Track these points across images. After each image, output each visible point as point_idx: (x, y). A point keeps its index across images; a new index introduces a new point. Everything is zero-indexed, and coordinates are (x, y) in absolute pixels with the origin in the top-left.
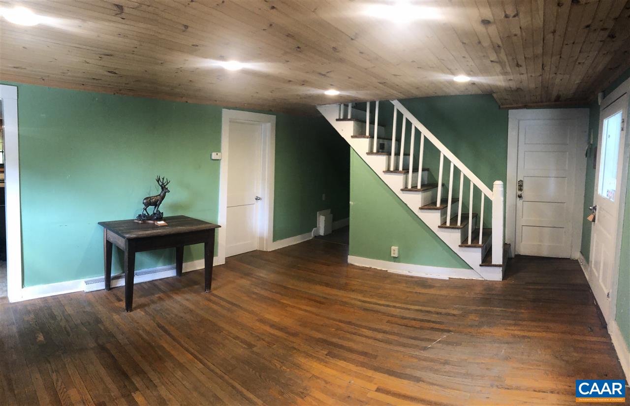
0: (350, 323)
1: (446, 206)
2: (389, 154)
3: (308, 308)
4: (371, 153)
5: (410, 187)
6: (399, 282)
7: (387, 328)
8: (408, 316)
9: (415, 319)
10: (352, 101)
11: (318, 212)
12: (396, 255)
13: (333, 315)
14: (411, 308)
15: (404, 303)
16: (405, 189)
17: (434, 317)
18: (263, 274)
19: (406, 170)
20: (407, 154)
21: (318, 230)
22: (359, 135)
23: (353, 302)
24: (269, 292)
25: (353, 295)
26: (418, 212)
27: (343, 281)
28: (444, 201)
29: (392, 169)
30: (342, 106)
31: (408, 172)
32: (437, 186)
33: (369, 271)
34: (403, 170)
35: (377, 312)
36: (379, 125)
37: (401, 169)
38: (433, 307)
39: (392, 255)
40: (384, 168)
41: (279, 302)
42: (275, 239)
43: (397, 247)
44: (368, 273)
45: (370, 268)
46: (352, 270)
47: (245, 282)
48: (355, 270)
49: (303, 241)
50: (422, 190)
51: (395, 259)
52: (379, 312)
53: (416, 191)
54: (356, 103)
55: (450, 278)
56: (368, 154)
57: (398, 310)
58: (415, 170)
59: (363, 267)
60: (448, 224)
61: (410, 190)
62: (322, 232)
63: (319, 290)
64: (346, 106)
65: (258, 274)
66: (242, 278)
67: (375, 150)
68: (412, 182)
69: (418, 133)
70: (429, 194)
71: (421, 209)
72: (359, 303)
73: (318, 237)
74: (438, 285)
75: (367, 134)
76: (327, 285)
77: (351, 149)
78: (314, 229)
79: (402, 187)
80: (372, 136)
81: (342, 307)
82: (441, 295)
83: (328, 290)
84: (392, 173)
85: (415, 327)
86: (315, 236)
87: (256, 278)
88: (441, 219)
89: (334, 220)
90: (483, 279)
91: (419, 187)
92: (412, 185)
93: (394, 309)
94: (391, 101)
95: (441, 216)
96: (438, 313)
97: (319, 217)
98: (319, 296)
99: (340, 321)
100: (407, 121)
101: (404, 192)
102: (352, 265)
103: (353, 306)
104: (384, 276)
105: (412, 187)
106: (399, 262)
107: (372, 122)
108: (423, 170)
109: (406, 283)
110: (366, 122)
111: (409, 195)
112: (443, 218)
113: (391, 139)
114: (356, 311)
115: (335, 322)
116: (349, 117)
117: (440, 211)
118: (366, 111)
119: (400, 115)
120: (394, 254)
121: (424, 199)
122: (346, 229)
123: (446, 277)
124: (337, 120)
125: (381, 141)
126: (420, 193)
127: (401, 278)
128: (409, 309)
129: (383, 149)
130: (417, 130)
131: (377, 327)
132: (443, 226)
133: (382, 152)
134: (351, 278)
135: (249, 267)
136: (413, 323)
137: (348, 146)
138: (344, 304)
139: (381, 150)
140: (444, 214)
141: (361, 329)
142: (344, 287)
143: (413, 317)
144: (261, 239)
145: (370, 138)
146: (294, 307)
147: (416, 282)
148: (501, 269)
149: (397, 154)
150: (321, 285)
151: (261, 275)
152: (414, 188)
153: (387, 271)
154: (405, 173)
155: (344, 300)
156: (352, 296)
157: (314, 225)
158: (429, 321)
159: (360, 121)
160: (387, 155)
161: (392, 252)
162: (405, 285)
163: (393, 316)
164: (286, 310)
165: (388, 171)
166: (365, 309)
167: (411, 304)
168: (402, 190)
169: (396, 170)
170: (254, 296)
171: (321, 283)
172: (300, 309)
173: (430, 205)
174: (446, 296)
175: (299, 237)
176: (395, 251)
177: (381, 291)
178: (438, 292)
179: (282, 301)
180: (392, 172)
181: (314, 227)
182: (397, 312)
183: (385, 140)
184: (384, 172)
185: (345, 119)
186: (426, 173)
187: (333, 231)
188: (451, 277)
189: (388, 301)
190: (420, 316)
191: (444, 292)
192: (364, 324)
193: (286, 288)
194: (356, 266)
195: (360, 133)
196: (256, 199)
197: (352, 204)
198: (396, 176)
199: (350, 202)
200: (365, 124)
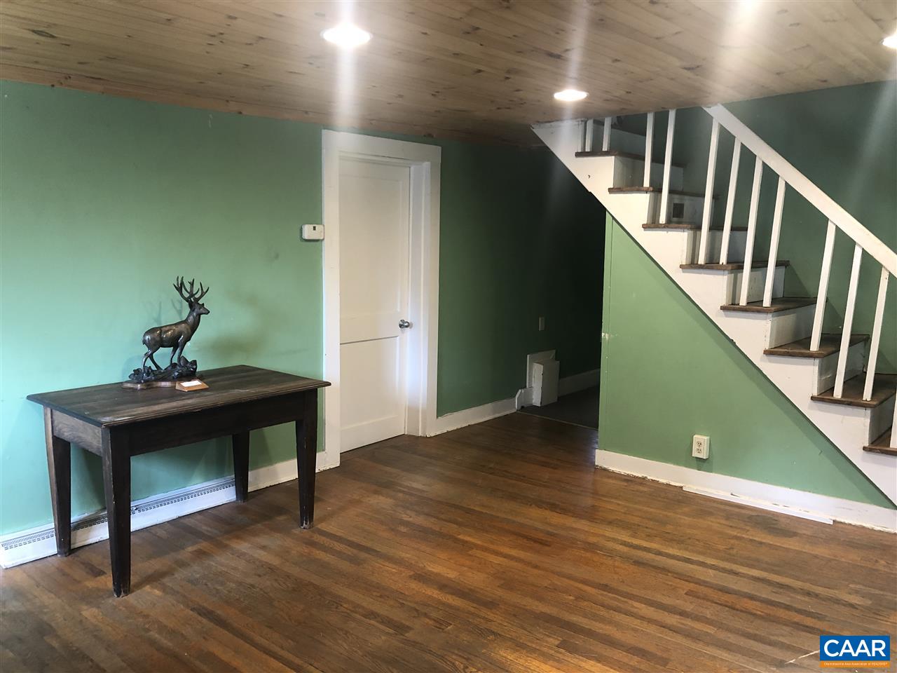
0: (605, 587)
1: (834, 349)
2: (698, 227)
3: (514, 552)
4: (652, 224)
5: (743, 302)
6: (711, 514)
7: (689, 607)
8: (735, 587)
9: (752, 598)
10: (610, 113)
11: (528, 356)
12: (704, 455)
13: (568, 568)
14: (741, 571)
15: (728, 560)
16: (732, 307)
17: (800, 601)
18: (419, 483)
19: (735, 264)
20: (739, 227)
21: (529, 395)
22: (627, 186)
23: (610, 545)
24: (433, 520)
25: (609, 532)
26: (762, 360)
27: (588, 501)
28: (831, 339)
29: (701, 260)
30: (590, 124)
31: (741, 268)
32: (813, 302)
33: (641, 484)
34: (728, 263)
35: (665, 570)
36: (673, 163)
37: (723, 259)
38: (798, 579)
39: (695, 454)
40: (683, 258)
41: (456, 540)
42: (441, 412)
43: (706, 438)
44: (641, 488)
45: (644, 478)
46: (606, 480)
47: (382, 502)
48: (611, 481)
49: (497, 415)
50: (773, 309)
51: (701, 464)
52: (669, 572)
53: (759, 311)
54: (618, 118)
55: (834, 521)
56: (646, 227)
57: (711, 572)
58: (760, 262)
59: (628, 475)
60: (838, 393)
61: (743, 310)
62: (536, 399)
63: (535, 517)
64: (599, 123)
65: (407, 483)
66: (376, 492)
67: (663, 219)
68: (749, 292)
69: (770, 178)
70: (789, 319)
71: (768, 353)
72: (625, 549)
73: (527, 409)
74: (809, 533)
75: (647, 183)
76: (553, 507)
77: (608, 218)
78: (520, 391)
79: (724, 302)
80: (656, 189)
81: (588, 555)
82: (816, 557)
83: (556, 518)
84: (701, 271)
85: (754, 615)
86: (523, 407)
87: (403, 492)
88: (820, 381)
89: (562, 374)
91: (767, 302)
92: (748, 297)
93: (700, 568)
94: (705, 109)
95: (821, 373)
96: (809, 594)
97: (531, 369)
98: (536, 529)
99: (584, 582)
100: (745, 150)
101: (729, 313)
102: (605, 470)
103: (611, 554)
104: (676, 497)
105: (748, 303)
106: (710, 471)
107: (658, 159)
108: (778, 264)
109: (727, 519)
110: (644, 159)
111: (741, 320)
112: (824, 378)
113: (703, 196)
114: (616, 564)
115: (572, 583)
116: (605, 148)
117: (817, 361)
118: (644, 134)
119: (727, 140)
120: (699, 451)
121: (777, 333)
122: (592, 393)
123: (827, 519)
124: (578, 155)
125: (677, 199)
126: (770, 315)
127: (715, 505)
128: (736, 574)
129: (681, 216)
130: (767, 169)
131: (667, 601)
132: (824, 396)
133: (679, 223)
134: (603, 496)
135: (388, 469)
136: (751, 605)
137: (603, 210)
138: (592, 548)
139: (675, 219)
140: (828, 370)
141: (630, 602)
142: (591, 515)
143: (746, 591)
144: (412, 411)
145: (653, 191)
146: (486, 550)
147: (750, 517)
149: (717, 226)
150: (540, 507)
151: (415, 485)
152: (754, 306)
153: (682, 487)
154: (731, 271)
155: (592, 539)
156: (607, 534)
157: (519, 381)
158: (788, 608)
159: (630, 158)
160: (691, 229)
161: (695, 447)
162: (723, 522)
163: (699, 582)
164: (470, 555)
165: (692, 265)
166: (638, 563)
167: (742, 564)
168: (723, 308)
169: (712, 263)
170: (403, 529)
171: (540, 503)
172: (497, 553)
173: (791, 346)
174: (830, 560)
175: (488, 407)
176: (701, 444)
177: (669, 528)
178: (808, 549)
179: (461, 537)
180: (701, 267)
181: (521, 388)
182: (710, 576)
183: (686, 197)
184: (681, 266)
185: (596, 151)
186: (782, 269)
187: (559, 398)
188: (838, 519)
189: (686, 549)
190: (766, 593)
191: (822, 551)
192: (635, 592)
193: (469, 511)
194: (613, 472)
195: (628, 183)
196: (401, 326)
197: (607, 338)
198: (711, 276)
199: (603, 334)
200: (642, 162)
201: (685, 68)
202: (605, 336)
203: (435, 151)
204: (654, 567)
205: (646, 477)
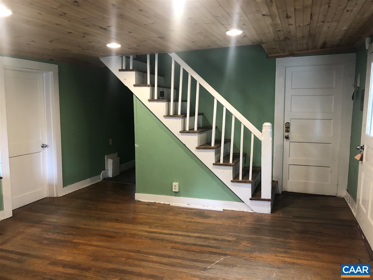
0: (138, 252)
1: (219, 145)
2: (169, 101)
3: (99, 244)
4: (152, 100)
5: (187, 129)
6: (180, 214)
7: (172, 254)
8: (189, 242)
9: (195, 245)
10: (132, 54)
11: (106, 156)
12: (177, 190)
13: (123, 246)
14: (191, 235)
15: (186, 231)
16: (183, 132)
17: (213, 243)
18: (54, 219)
19: (184, 115)
20: (184, 101)
21: (107, 173)
22: (141, 84)
23: (141, 233)
24: (61, 235)
25: (140, 228)
26: (195, 151)
27: (131, 216)
28: (218, 142)
29: (171, 114)
30: (124, 58)
31: (186, 116)
32: (211, 128)
33: (154, 205)
34: (181, 114)
35: (162, 240)
36: (158, 75)
37: (179, 113)
38: (211, 234)
39: (174, 190)
40: (165, 113)
41: (72, 243)
42: (65, 184)
43: (177, 183)
44: (153, 207)
45: (155, 203)
46: (139, 206)
47: (35, 230)
48: (141, 206)
49: (92, 183)
50: (198, 131)
51: (176, 194)
52: (164, 240)
53: (193, 133)
54: (137, 56)
55: (223, 210)
56: (149, 101)
57: (180, 237)
58: (192, 114)
59: (149, 202)
60: (222, 162)
61: (188, 132)
62: (110, 174)
63: (109, 226)
64: (128, 58)
65: (49, 220)
66: (32, 226)
67: (156, 98)
68: (189, 125)
69: (194, 82)
70: (204, 135)
71: (197, 148)
72: (147, 234)
73: (106, 179)
74: (215, 216)
75: (149, 83)
76: (117, 221)
77: (134, 97)
78: (103, 171)
79: (180, 130)
80: (153, 85)
81: (131, 239)
82: (217, 224)
83: (118, 225)
84: (172, 118)
85: (196, 251)
86: (104, 179)
87: (47, 224)
88: (215, 158)
89: (121, 163)
90: (253, 212)
91: (196, 129)
92: (189, 127)
93: (176, 237)
94: (169, 54)
95: (216, 155)
96: (215, 239)
97: (107, 161)
98: (109, 231)
99: (130, 251)
100: (184, 71)
101: (183, 134)
102: (139, 201)
103: (141, 237)
104: (167, 209)
105: (189, 130)
106: (180, 196)
107: (152, 73)
108: (199, 114)
109: (187, 214)
110: (147, 73)
111: (188, 136)
112: (217, 156)
113: (170, 88)
114: (143, 241)
115: (124, 252)
116: (131, 68)
117: (214, 150)
118: (146, 63)
119: (178, 67)
120: (175, 189)
121: (200, 140)
122: (133, 170)
123: (221, 209)
124: (120, 70)
125: (161, 89)
126: (197, 134)
127: (182, 210)
128: (189, 236)
129: (163, 96)
130: (192, 78)
131: (163, 253)
132: (217, 163)
133: (163, 99)
134: (138, 212)
135: (39, 214)
136: (194, 248)
137: (132, 94)
138: (133, 235)
139: (161, 97)
140: (218, 153)
141: (148, 256)
142: (133, 221)
143: (193, 243)
144: (51, 186)
145: (151, 86)
146: (87, 245)
147: (195, 213)
148: (270, 203)
149: (176, 100)
150: (110, 221)
152: (191, 130)
153: (169, 204)
154: (183, 117)
155: (133, 232)
156: (139, 229)
157: (103, 167)
158: (208, 246)
159: (141, 72)
160: (167, 101)
161: (174, 187)
162: (185, 216)
163: (176, 243)
164: (79, 248)
165: (168, 116)
166: (152, 239)
167: (192, 232)
168: (180, 132)
169: (175, 115)
170: (46, 242)
171: (110, 220)
172: (92, 245)
173: (205, 145)
174: (222, 225)
175: (88, 180)
176: (176, 186)
177: (164, 222)
178: (215, 222)
179: (74, 241)
180: (171, 116)
181: (103, 170)
182: (180, 239)
183: (165, 89)
184: (164, 116)
185: (127, 69)
186: (201, 116)
187: (120, 173)
188: (225, 209)
189: (171, 230)
190: (200, 242)
191: (219, 222)
192: (151, 251)
193: (78, 228)
194: (142, 202)
195: (141, 83)
196: (42, 147)
197: (137, 146)
198: (175, 120)
199: (135, 145)
200: (146, 74)
201: (159, 38)
202: (136, 145)
203: (56, 67)
204: (158, 239)
205: (155, 202)
